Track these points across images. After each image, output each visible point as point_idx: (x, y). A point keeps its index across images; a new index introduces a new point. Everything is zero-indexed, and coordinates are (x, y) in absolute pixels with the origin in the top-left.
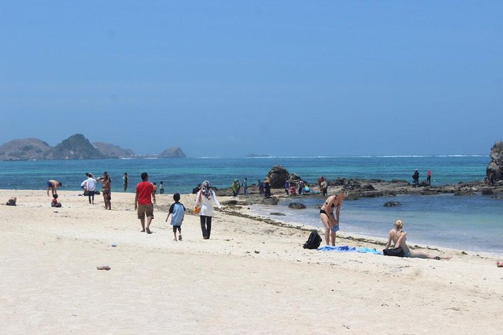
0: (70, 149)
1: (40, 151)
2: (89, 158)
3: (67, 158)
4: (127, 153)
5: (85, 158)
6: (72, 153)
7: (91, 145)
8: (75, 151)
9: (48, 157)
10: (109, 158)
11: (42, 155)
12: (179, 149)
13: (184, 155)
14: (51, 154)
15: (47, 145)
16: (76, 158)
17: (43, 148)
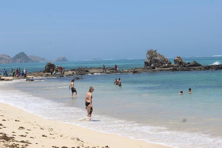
0: (19, 59)
1: (7, 60)
2: (27, 62)
3: (18, 62)
4: (43, 60)
5: (25, 62)
6: (20, 60)
7: (28, 57)
8: (21, 59)
9: (10, 62)
10: (36, 62)
11: (7, 61)
12: (64, 57)
13: (66, 60)
14: (11, 61)
15: (9, 57)
16: (21, 62)
17: (8, 58)
